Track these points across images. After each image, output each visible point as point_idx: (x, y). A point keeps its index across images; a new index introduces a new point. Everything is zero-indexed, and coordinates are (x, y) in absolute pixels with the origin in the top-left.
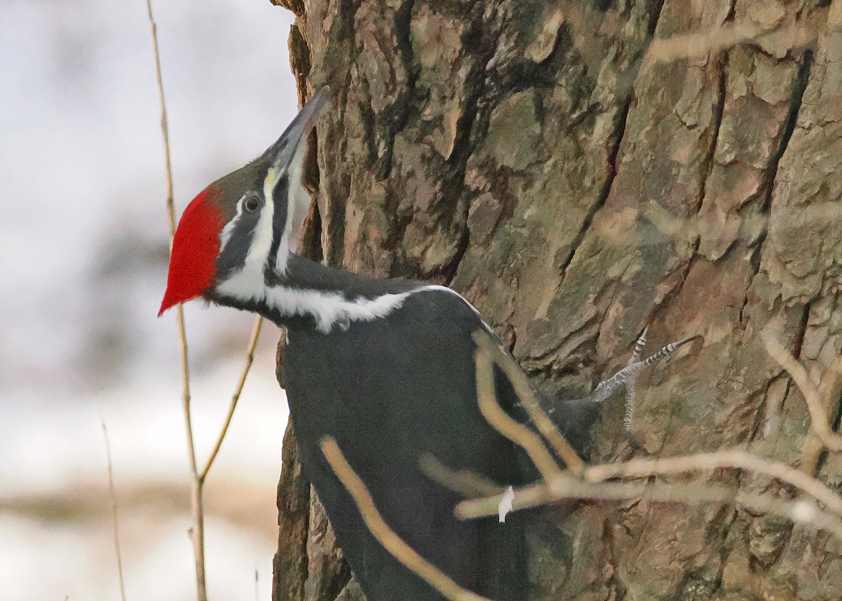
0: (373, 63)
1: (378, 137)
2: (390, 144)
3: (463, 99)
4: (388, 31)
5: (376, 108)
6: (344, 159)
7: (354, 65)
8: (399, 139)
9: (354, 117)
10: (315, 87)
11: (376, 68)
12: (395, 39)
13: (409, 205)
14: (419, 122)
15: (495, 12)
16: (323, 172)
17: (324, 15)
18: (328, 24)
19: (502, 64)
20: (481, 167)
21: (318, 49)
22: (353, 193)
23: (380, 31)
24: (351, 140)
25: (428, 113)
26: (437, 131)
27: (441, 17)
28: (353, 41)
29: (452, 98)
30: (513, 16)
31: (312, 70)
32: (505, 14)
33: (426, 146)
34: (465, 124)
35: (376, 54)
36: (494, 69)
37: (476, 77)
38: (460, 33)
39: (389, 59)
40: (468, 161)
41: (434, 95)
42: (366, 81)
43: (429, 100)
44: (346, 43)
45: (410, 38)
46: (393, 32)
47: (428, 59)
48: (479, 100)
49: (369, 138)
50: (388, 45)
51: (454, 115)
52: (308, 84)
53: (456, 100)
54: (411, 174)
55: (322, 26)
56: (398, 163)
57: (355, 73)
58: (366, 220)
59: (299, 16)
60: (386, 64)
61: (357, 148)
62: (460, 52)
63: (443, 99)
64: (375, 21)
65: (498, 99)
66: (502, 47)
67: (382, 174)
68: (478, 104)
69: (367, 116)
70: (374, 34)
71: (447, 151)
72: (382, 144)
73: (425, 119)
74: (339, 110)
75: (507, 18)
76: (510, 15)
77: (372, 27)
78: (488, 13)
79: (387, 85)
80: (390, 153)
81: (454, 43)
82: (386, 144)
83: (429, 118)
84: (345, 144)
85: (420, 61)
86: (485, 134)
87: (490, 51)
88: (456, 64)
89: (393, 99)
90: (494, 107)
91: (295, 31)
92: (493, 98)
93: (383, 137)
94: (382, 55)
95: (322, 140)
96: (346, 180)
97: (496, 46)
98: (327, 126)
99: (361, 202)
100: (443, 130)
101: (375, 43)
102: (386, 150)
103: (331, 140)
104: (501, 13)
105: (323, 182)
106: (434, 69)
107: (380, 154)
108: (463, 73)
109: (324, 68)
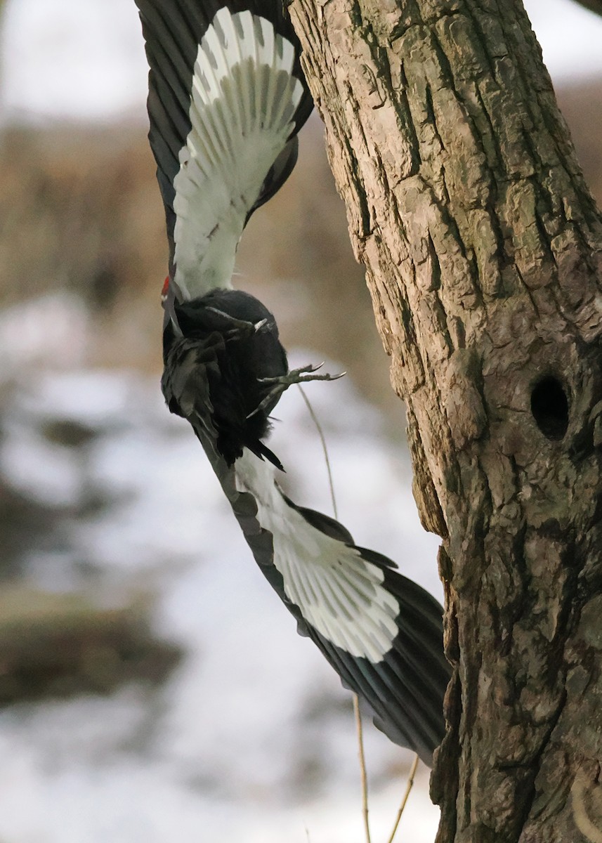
0: (497, 573)
1: (502, 625)
2: (510, 631)
3: (562, 599)
4: (508, 550)
5: (499, 604)
6: (477, 641)
7: (484, 575)
8: (516, 627)
9: (484, 610)
10: (456, 590)
11: (500, 576)
12: (513, 555)
13: (524, 673)
14: (531, 616)
15: (584, 537)
16: (462, 650)
17: (463, 539)
18: (465, 545)
19: (590, 573)
20: (575, 647)
21: (458, 562)
22: (484, 666)
23: (502, 550)
24: (482, 627)
25: (537, 609)
26: (543, 621)
27: (545, 540)
28: (483, 556)
29: (554, 597)
30: (597, 540)
31: (454, 578)
32: (591, 539)
33: (537, 633)
34: (563, 618)
35: (500, 567)
36: (583, 578)
37: (570, 585)
38: (559, 552)
39: (509, 571)
40: (566, 644)
41: (541, 595)
42: (492, 586)
43: (537, 600)
44: (479, 559)
45: (524, 556)
46: (512, 551)
47: (537, 570)
48: (573, 599)
49: (496, 627)
50: (508, 560)
51: (555, 611)
52: (451, 587)
53: (557, 599)
54: (525, 651)
55: (461, 546)
56: (516, 644)
57: (485, 580)
58: (493, 685)
59: (445, 539)
60: (507, 574)
61: (486, 633)
62: (560, 565)
63: (547, 599)
64: (499, 543)
65: (586, 600)
66: (589, 562)
67: (505, 650)
68: (573, 603)
69: (494, 610)
70: (499, 552)
71: (550, 634)
72: (505, 631)
73: (535, 613)
74: (474, 605)
75: (593, 541)
76: (595, 539)
77: (497, 547)
78: (579, 537)
79: (508, 589)
80: (510, 638)
81: (555, 559)
82: (507, 632)
83: (538, 612)
84: (478, 631)
85: (531, 571)
86: (578, 623)
87: (580, 564)
88: (557, 575)
89: (512, 598)
90: (583, 605)
91: (442, 549)
92: (584, 598)
93: (505, 626)
94: (504, 568)
95: (461, 628)
96: (479, 656)
97: (585, 561)
98: (465, 618)
99: (490, 672)
100: (547, 620)
101: (499, 559)
102: (508, 634)
103: (468, 627)
104: (588, 538)
105: (462, 657)
106: (541, 577)
107: (503, 638)
108: (561, 580)
109: (462, 577)
